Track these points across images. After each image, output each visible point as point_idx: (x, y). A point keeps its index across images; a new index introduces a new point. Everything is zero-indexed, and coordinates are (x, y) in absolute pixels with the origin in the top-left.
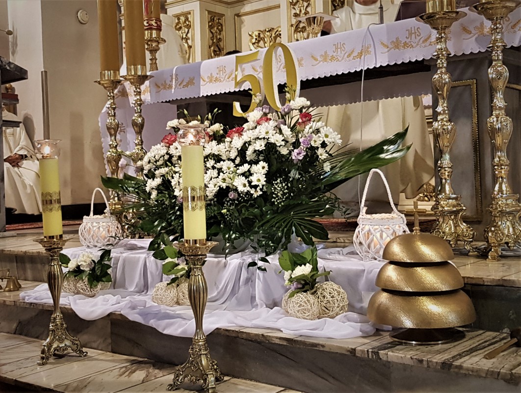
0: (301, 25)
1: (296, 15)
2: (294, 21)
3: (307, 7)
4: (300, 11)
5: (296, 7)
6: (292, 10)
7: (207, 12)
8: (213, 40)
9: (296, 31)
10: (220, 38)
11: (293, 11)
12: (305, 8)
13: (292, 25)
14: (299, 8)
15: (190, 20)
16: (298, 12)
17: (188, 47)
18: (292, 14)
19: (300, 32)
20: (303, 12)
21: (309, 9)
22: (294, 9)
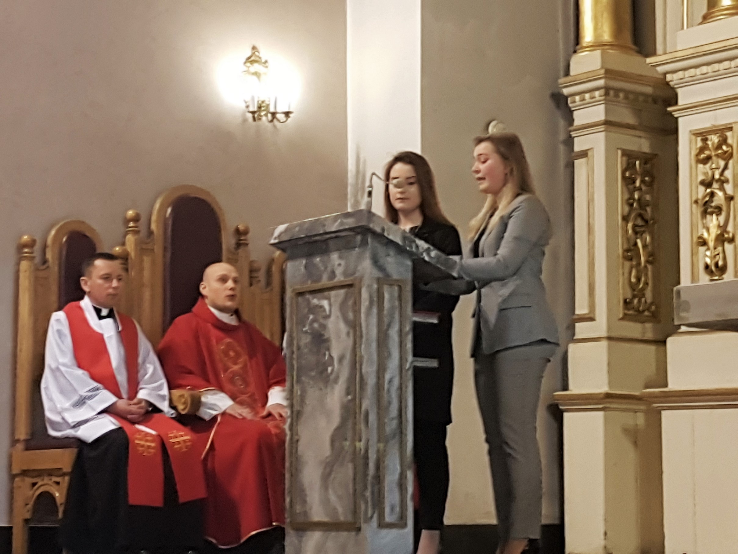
15: (730, 141)
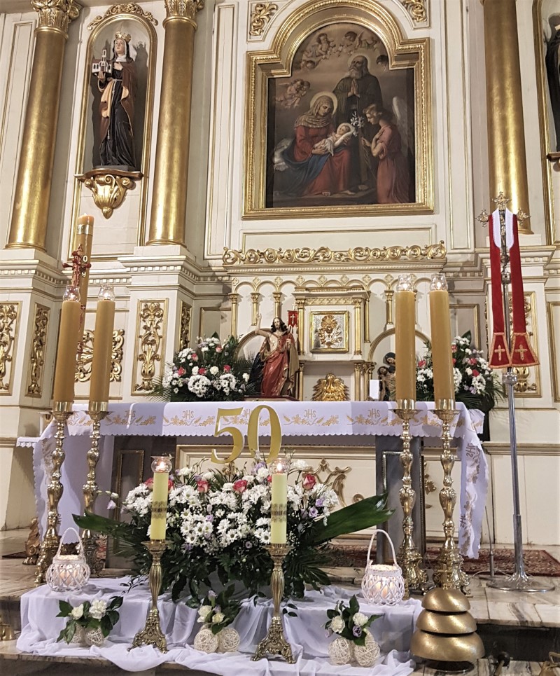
0: (151, 338)
1: (145, 328)
2: (143, 332)
3: (158, 322)
4: (151, 324)
5: (147, 320)
6: (142, 322)
7: (36, 305)
8: (37, 334)
9: (144, 343)
10: (43, 332)
11: (143, 324)
12: (156, 322)
13: (140, 337)
14: (150, 322)
16: (149, 326)
17: (10, 338)
18: (142, 326)
19: (148, 344)
20: (154, 326)
21: (160, 324)
22: (144, 321)
